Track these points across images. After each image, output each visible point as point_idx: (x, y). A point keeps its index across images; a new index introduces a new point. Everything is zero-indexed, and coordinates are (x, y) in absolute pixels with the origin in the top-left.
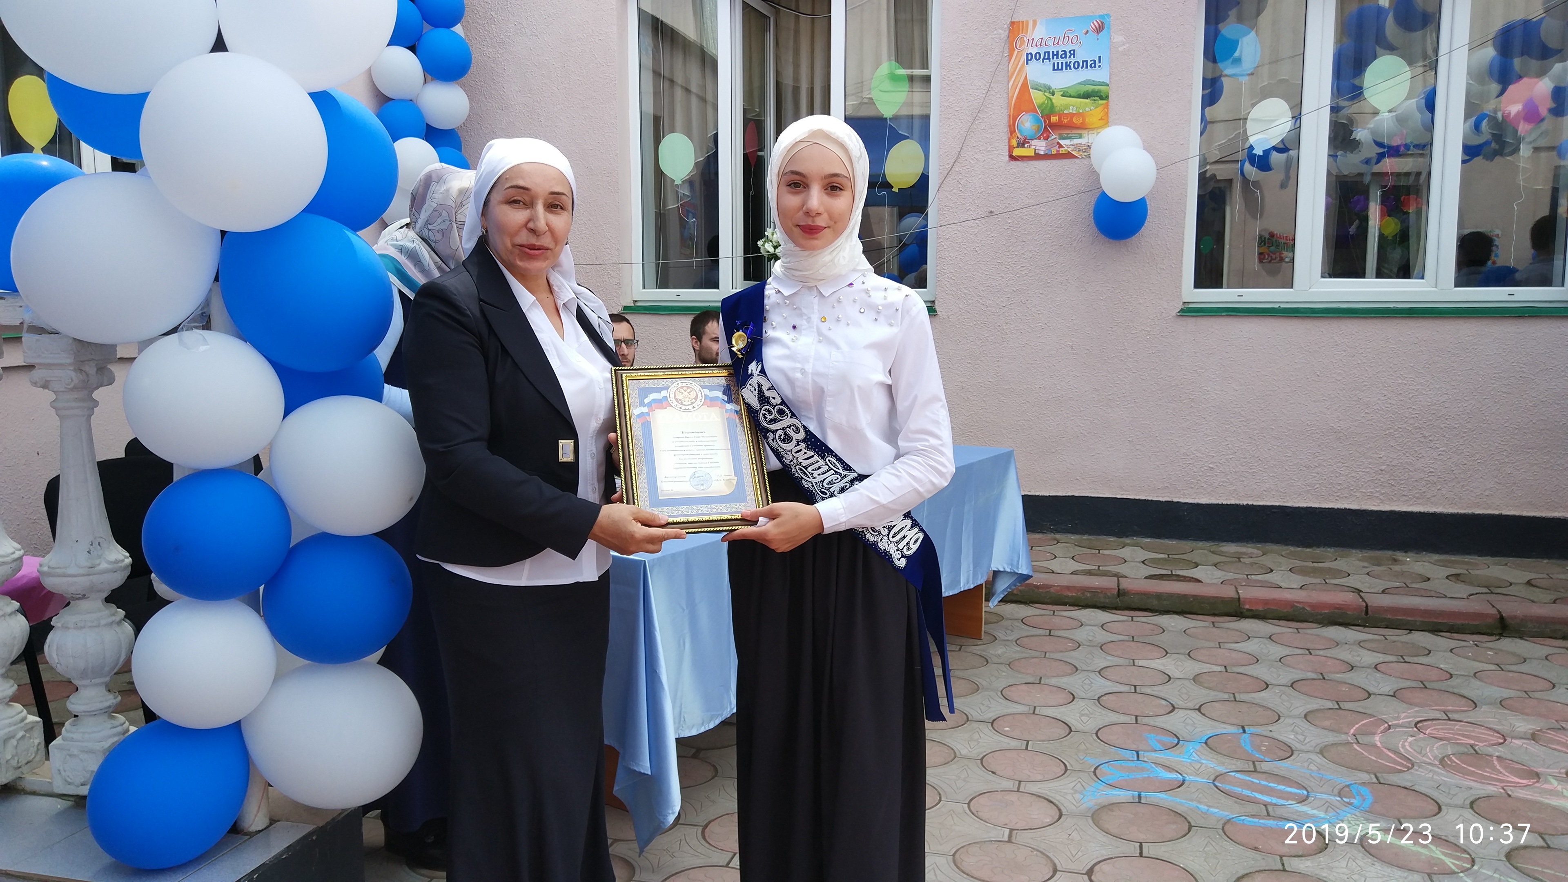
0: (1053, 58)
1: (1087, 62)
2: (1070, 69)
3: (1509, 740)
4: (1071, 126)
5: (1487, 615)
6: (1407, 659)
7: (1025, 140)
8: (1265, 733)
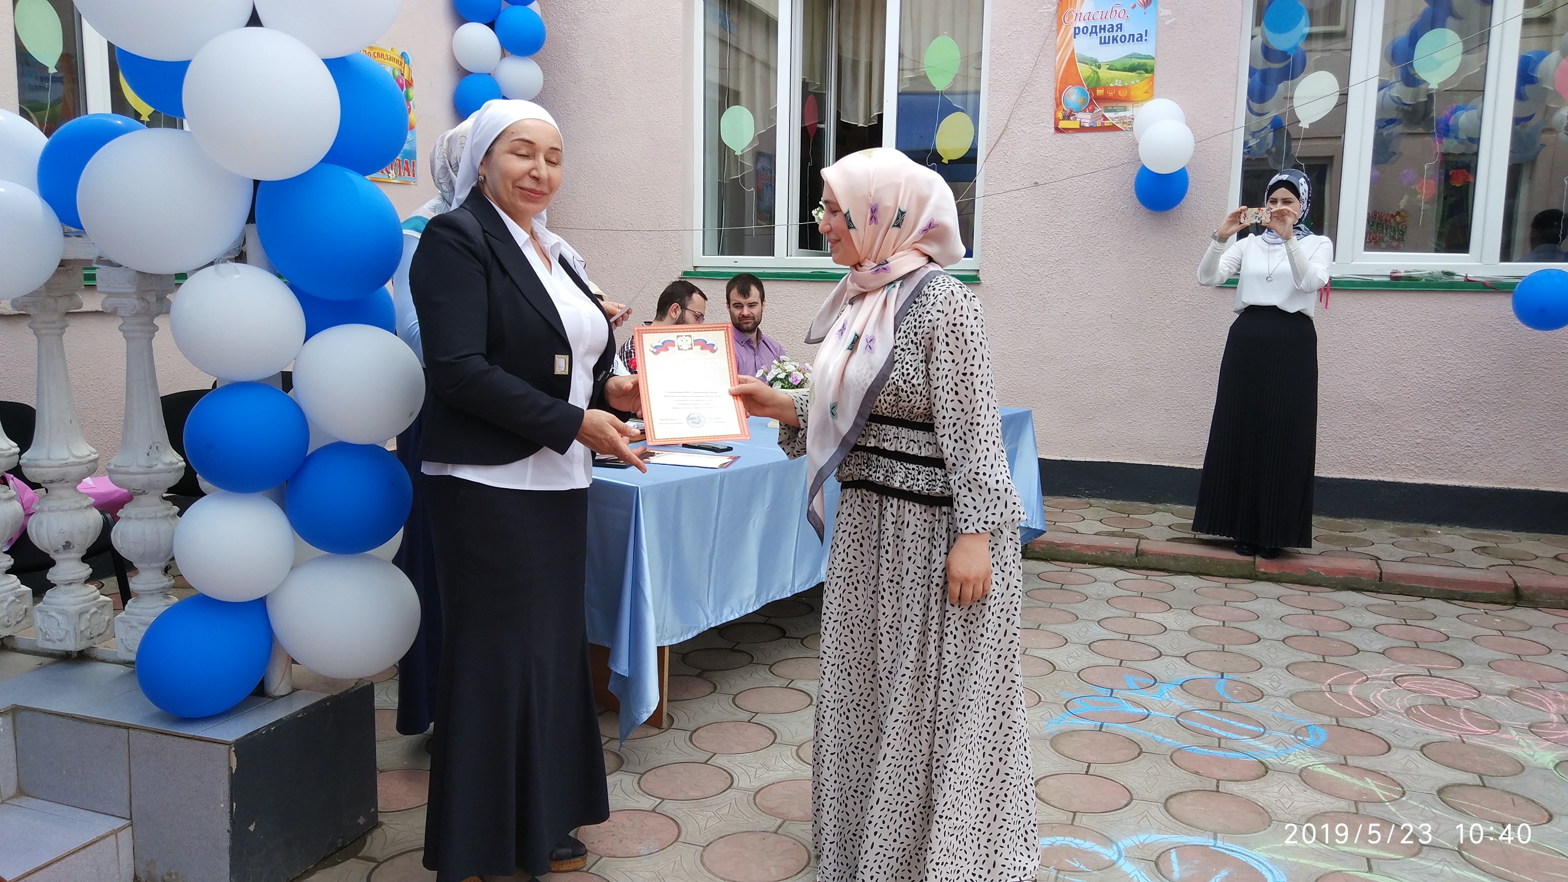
0: (1100, 32)
1: (1133, 35)
2: (1117, 42)
3: (1484, 695)
4: (1116, 99)
5: (1506, 586)
6: (1409, 622)
7: (1070, 113)
8: (1242, 680)
